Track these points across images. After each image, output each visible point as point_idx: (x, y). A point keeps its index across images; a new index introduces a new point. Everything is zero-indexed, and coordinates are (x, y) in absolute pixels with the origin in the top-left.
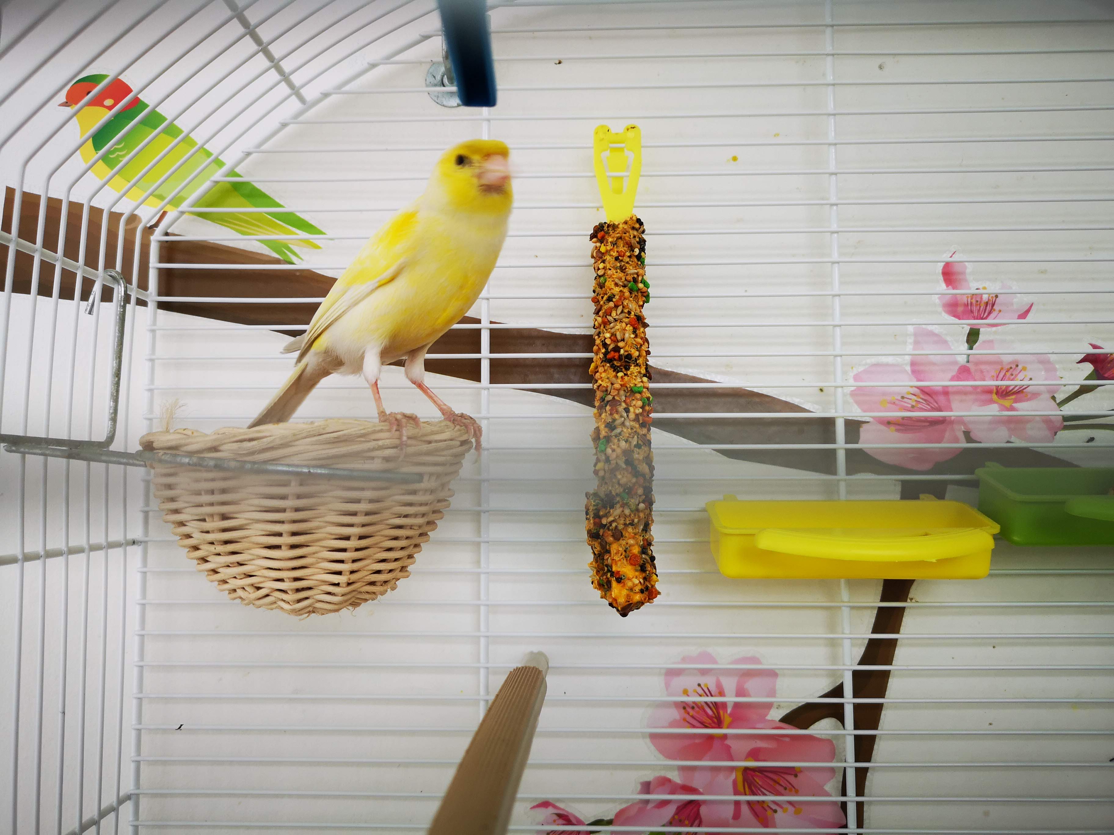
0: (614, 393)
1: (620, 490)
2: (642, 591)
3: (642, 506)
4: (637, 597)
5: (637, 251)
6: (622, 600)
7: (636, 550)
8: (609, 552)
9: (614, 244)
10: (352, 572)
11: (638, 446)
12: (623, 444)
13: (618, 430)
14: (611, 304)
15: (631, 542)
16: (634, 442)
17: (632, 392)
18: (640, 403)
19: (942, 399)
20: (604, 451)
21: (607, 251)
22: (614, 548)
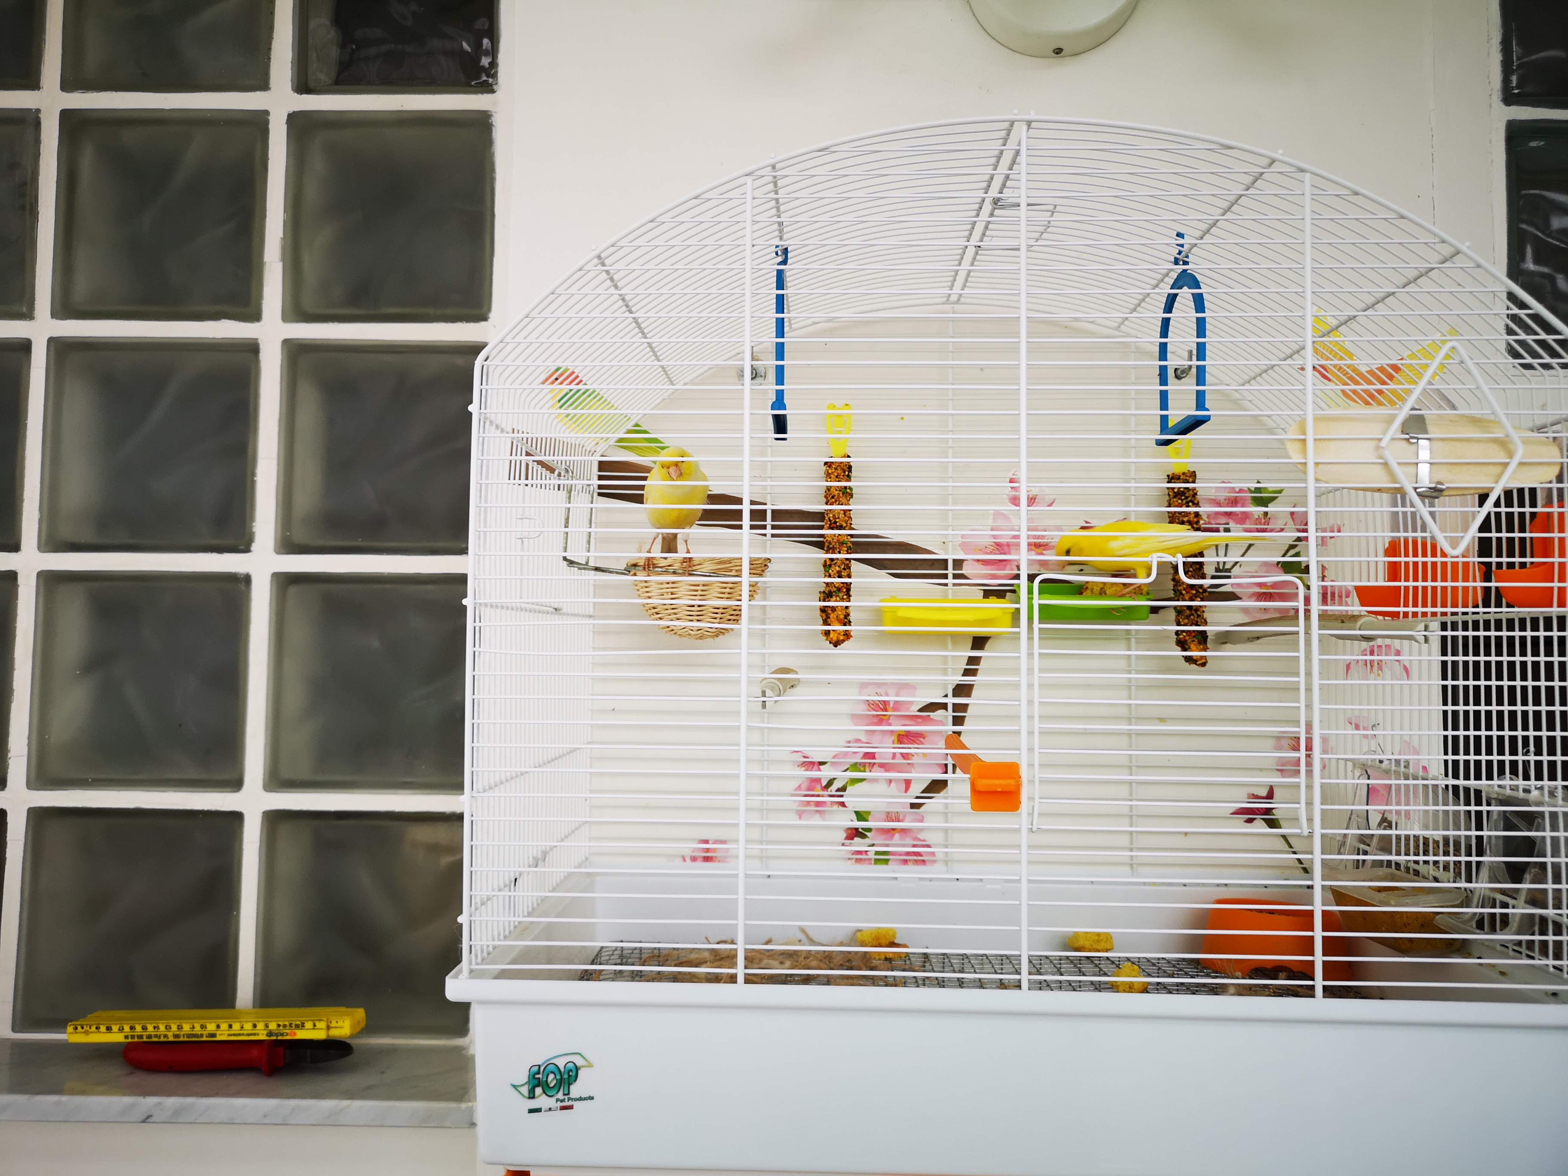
0: (833, 544)
1: (835, 589)
2: (844, 635)
3: (845, 597)
4: (842, 638)
5: (847, 473)
6: (835, 639)
7: (842, 617)
8: (829, 618)
9: (836, 469)
10: (721, 618)
11: (844, 569)
12: (837, 568)
13: (835, 562)
14: (834, 500)
15: (840, 613)
16: (843, 567)
17: (842, 543)
18: (846, 549)
19: (1006, 548)
20: (828, 572)
21: (832, 473)
22: (832, 616)
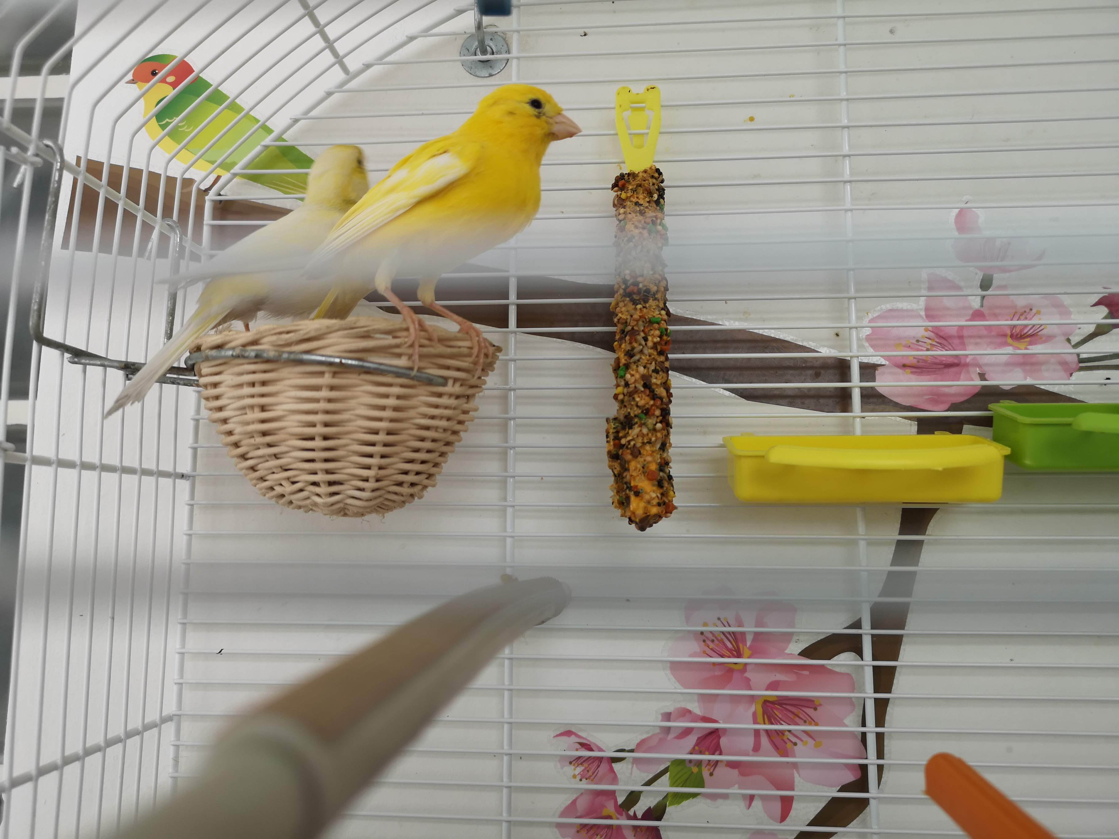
0: (633, 323)
1: (638, 411)
2: (659, 504)
3: (659, 426)
4: (654, 510)
5: (656, 196)
6: (640, 512)
7: (653, 467)
8: (627, 470)
9: (634, 191)
11: (656, 371)
12: (641, 369)
13: (637, 357)
15: (649, 459)
16: (652, 367)
17: (651, 322)
18: (657, 333)
19: (956, 341)
20: (622, 377)
21: (628, 198)
22: (633, 465)
